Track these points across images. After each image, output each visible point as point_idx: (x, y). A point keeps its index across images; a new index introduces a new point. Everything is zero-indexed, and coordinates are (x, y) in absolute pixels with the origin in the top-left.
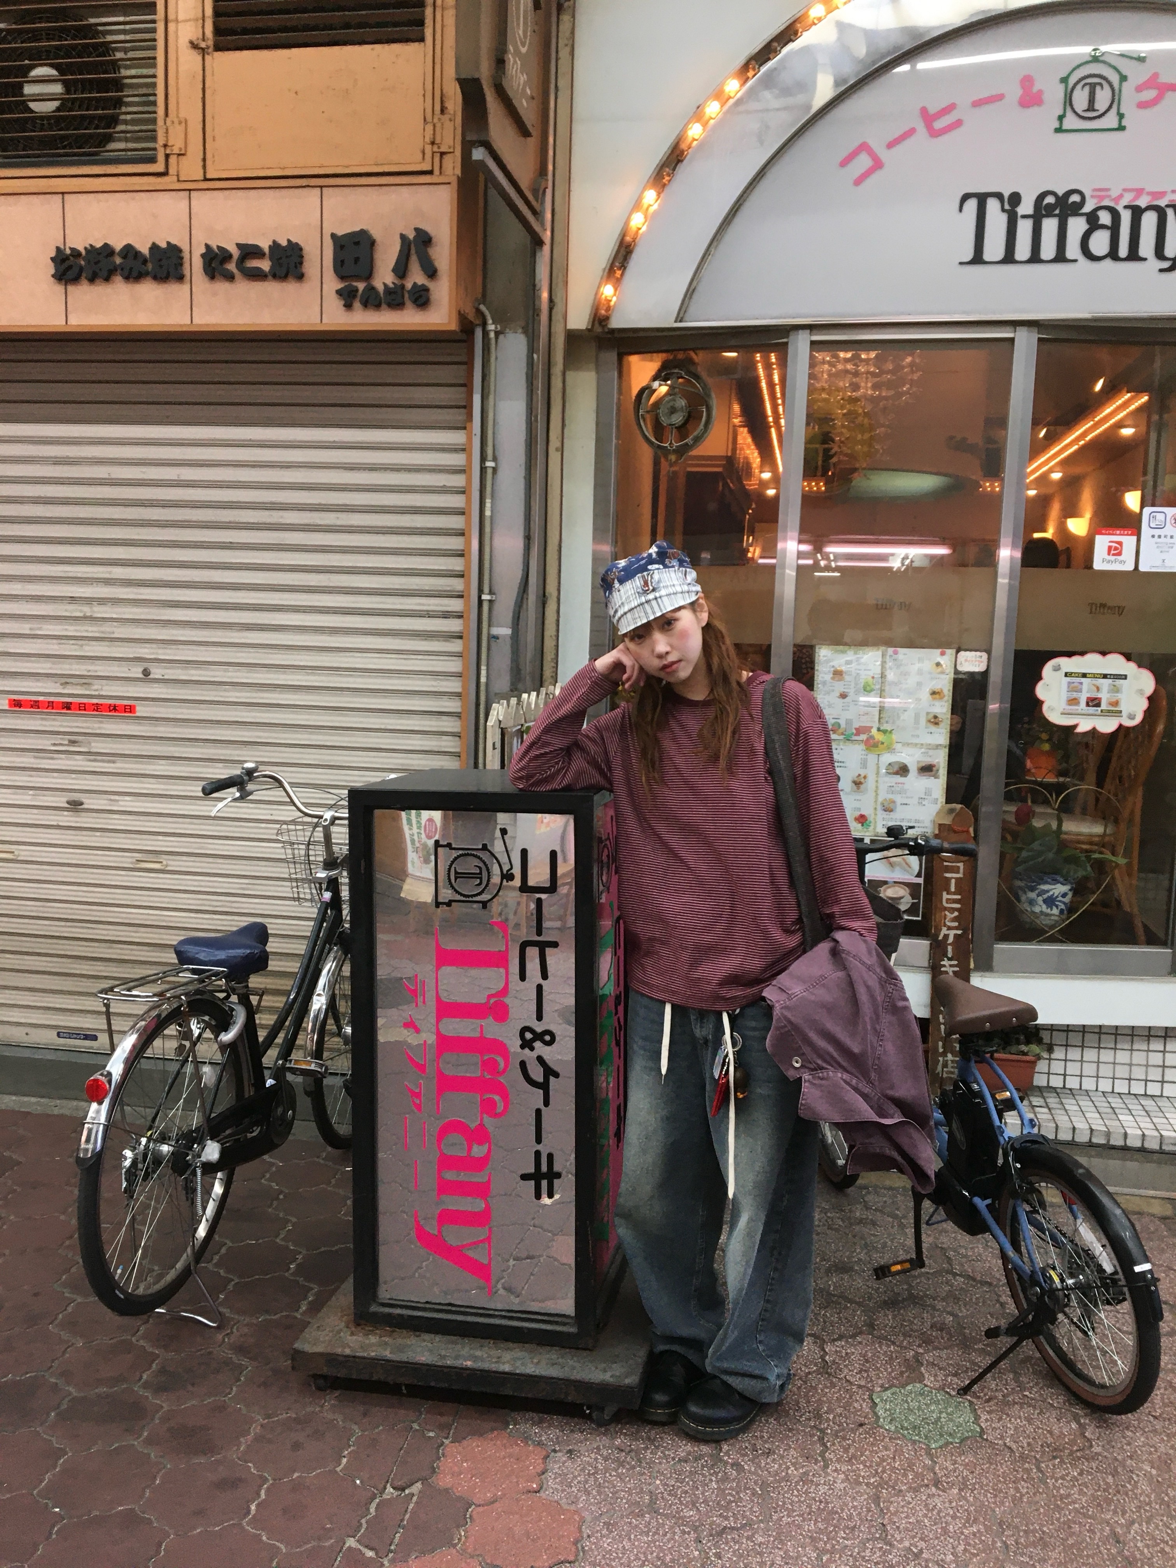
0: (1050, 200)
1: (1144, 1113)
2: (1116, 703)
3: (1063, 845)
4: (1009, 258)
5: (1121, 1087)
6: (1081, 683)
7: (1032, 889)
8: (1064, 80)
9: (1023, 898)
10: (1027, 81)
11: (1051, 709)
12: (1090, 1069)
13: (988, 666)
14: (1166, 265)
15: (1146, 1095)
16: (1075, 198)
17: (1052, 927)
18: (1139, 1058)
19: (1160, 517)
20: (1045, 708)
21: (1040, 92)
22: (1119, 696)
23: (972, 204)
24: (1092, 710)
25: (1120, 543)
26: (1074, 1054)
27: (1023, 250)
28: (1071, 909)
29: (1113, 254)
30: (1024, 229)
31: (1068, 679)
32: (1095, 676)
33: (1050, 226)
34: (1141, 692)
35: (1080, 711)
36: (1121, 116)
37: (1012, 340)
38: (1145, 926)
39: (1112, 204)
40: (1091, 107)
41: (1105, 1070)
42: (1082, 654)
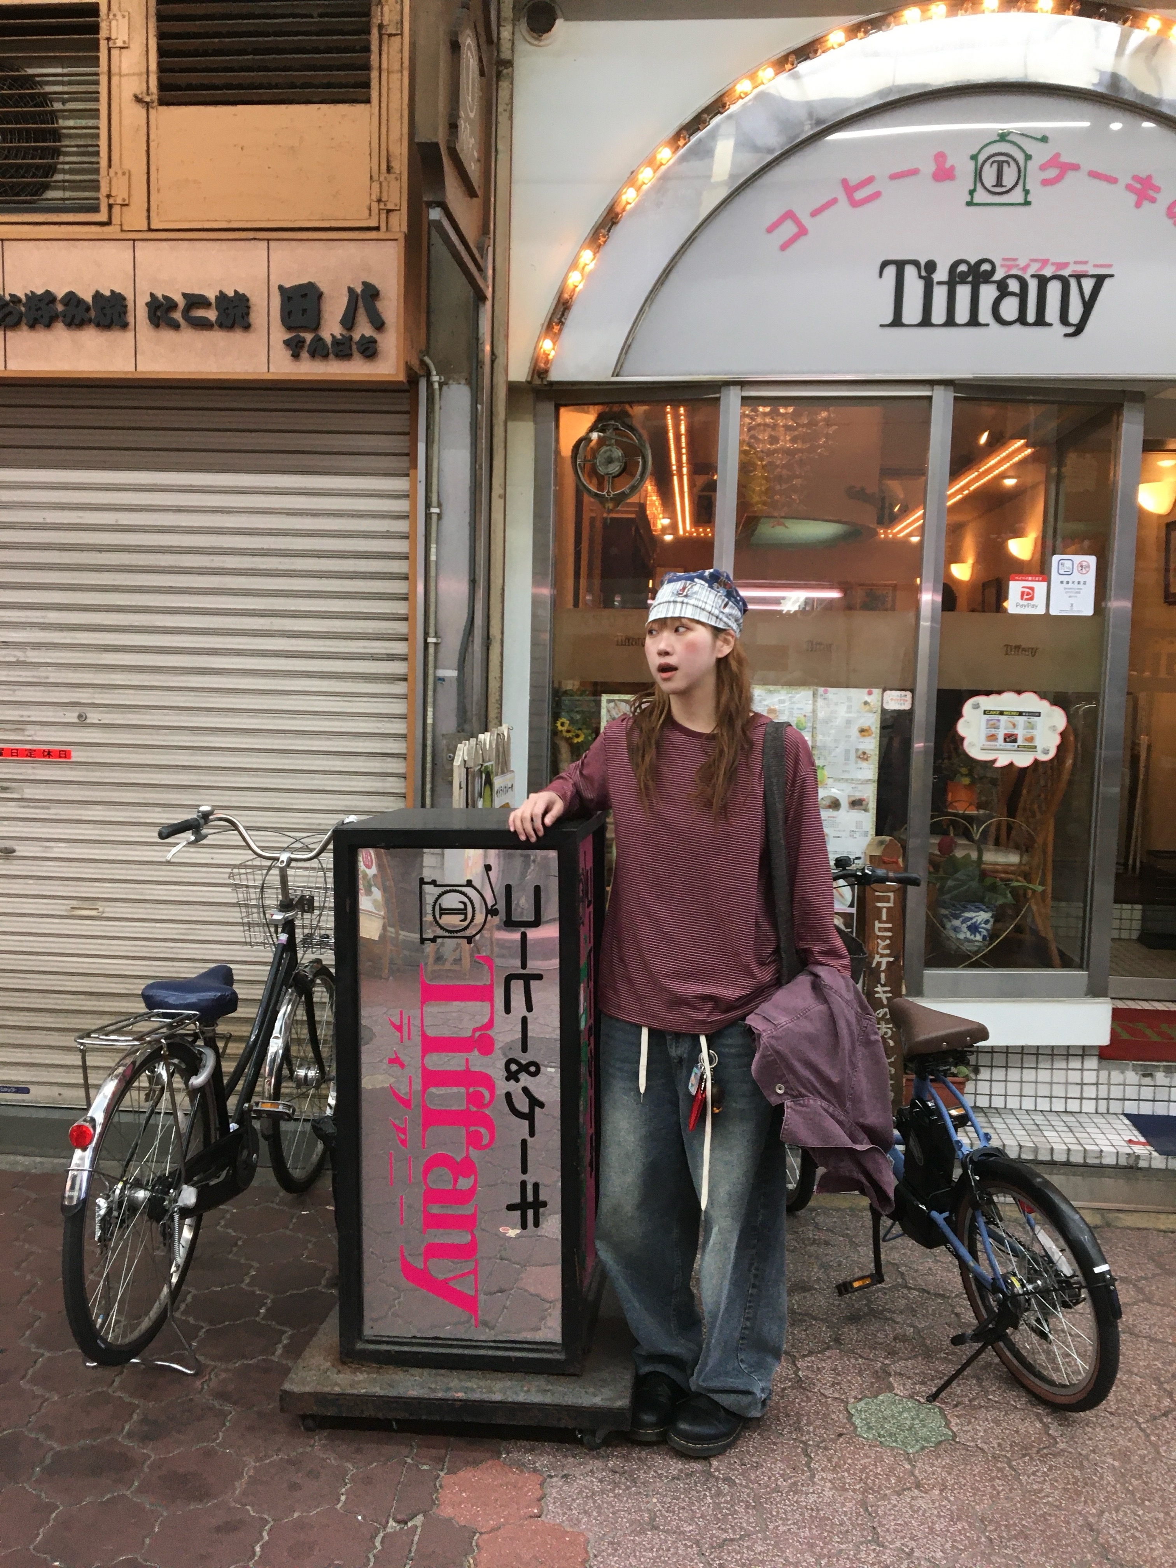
0: (963, 268)
1: (1066, 1129)
2: (1031, 739)
3: (983, 874)
4: (926, 321)
5: (1044, 1105)
6: (999, 721)
7: (957, 917)
8: (974, 158)
9: (948, 925)
10: (940, 157)
11: (972, 745)
12: (1013, 1089)
13: (913, 704)
14: (1071, 330)
15: (1066, 1112)
16: (986, 267)
17: (976, 953)
18: (1059, 1076)
19: (1068, 564)
20: (966, 744)
21: (952, 168)
22: (1034, 732)
23: (891, 271)
24: (1009, 746)
25: (1032, 589)
26: (999, 1074)
27: (939, 314)
28: (993, 935)
29: (1022, 319)
30: (940, 295)
31: (987, 717)
32: (1011, 714)
33: (963, 292)
34: (1053, 728)
35: (998, 747)
36: (1027, 192)
37: (930, 398)
38: (1059, 951)
39: (1019, 273)
40: (999, 182)
41: (1028, 1089)
42: (999, 692)
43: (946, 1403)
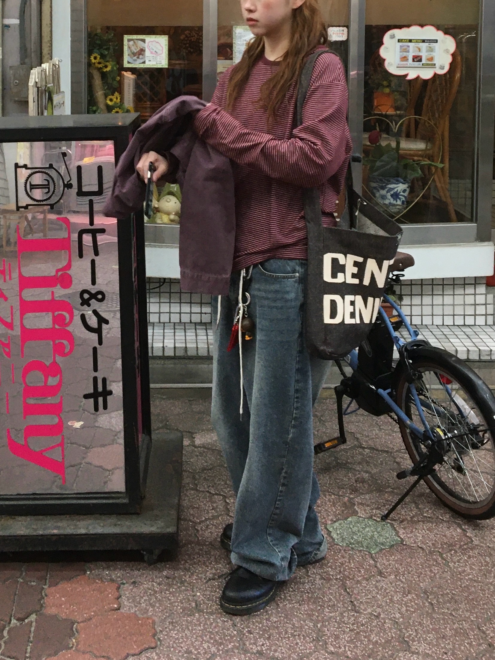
2: (431, 59)
3: (402, 157)
5: (448, 321)
6: (409, 46)
7: (384, 188)
11: (390, 64)
12: (427, 310)
13: (348, 36)
17: (398, 213)
18: (459, 300)
20: (386, 64)
22: (433, 54)
24: (416, 64)
26: (416, 300)
28: (408, 203)
31: (401, 44)
32: (417, 41)
34: (447, 51)
35: (409, 65)
38: (455, 211)
41: (438, 310)
43: (394, 520)
